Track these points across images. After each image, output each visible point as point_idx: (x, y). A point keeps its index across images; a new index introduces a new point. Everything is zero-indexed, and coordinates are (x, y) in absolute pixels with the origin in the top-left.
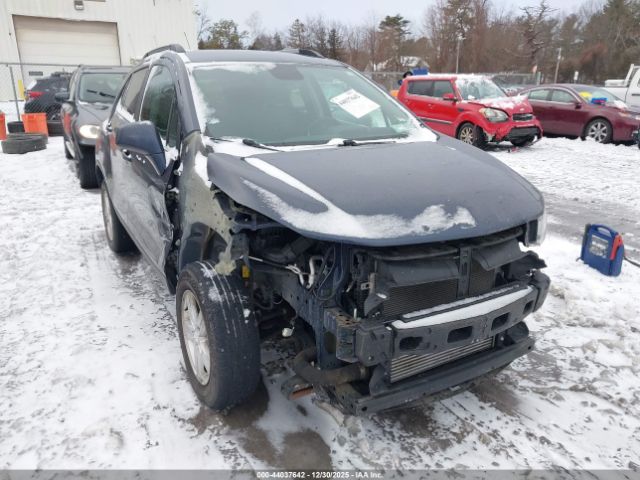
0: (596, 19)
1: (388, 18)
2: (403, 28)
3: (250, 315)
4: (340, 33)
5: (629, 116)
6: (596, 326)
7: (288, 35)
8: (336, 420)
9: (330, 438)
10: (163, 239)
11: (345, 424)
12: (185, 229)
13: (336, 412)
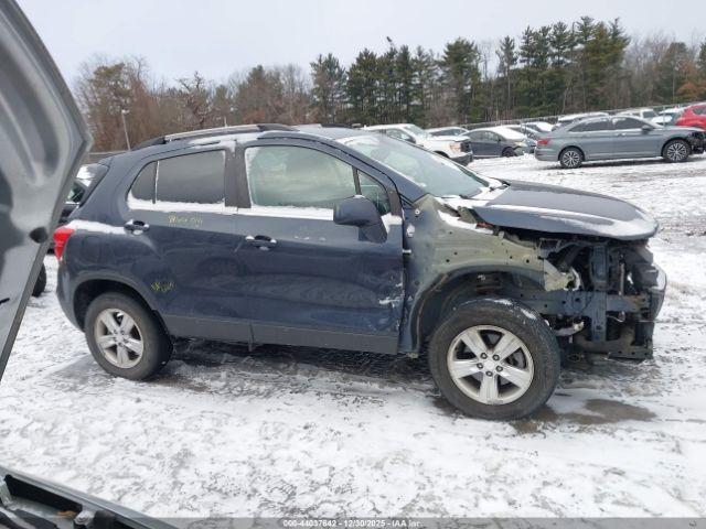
8: (593, 388)
9: (607, 397)
10: (386, 301)
11: (603, 387)
12: (424, 283)
13: (592, 382)
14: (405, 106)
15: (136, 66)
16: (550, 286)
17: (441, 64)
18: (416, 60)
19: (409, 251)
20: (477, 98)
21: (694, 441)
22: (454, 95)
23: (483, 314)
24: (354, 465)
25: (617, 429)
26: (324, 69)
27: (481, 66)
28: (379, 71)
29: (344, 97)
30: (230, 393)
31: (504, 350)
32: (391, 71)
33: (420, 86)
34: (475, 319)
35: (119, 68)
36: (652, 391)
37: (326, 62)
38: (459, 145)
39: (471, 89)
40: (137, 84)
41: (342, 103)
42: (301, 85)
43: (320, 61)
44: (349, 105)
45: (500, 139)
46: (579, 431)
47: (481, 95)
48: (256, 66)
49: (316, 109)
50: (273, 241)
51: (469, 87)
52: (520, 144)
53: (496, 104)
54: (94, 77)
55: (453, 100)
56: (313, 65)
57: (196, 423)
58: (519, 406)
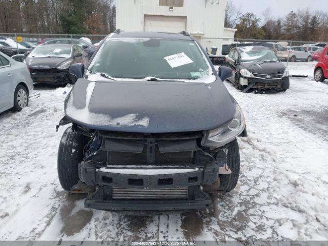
3: (75, 152)
4: (319, 18)
6: (300, 211)
7: (285, 20)
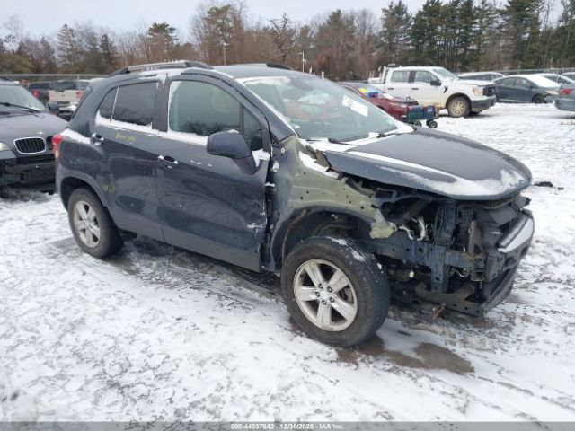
0: (322, 29)
1: (155, 25)
2: (170, 35)
3: (382, 267)
4: (111, 39)
5: (397, 105)
7: (56, 39)
8: (434, 332)
9: (442, 344)
10: (252, 226)
11: (444, 333)
12: (284, 215)
13: (435, 327)
14: (463, 50)
15: (238, 7)
16: (375, 234)
17: (503, 13)
18: (478, 9)
19: (273, 185)
20: (534, 46)
21: (486, 405)
22: (510, 42)
23: (320, 249)
24: (185, 358)
25: (423, 375)
26: (393, 14)
27: (542, 15)
28: (442, 18)
29: (408, 39)
30: (150, 280)
31: (336, 284)
32: (453, 18)
33: (479, 33)
34: (314, 253)
35: (226, 9)
36: (488, 347)
37: (397, 8)
38: (481, 89)
39: (529, 38)
40: (238, 22)
41: (405, 45)
42: (371, 28)
43: (391, 7)
44: (411, 47)
45: (532, 86)
46: (389, 371)
47: (538, 44)
48: (335, 10)
49: (381, 50)
50: (176, 162)
51: (527, 35)
52: (551, 92)
53: (551, 52)
54: (207, 15)
55: (509, 46)
56: (384, 10)
57: (105, 299)
58: (344, 336)
